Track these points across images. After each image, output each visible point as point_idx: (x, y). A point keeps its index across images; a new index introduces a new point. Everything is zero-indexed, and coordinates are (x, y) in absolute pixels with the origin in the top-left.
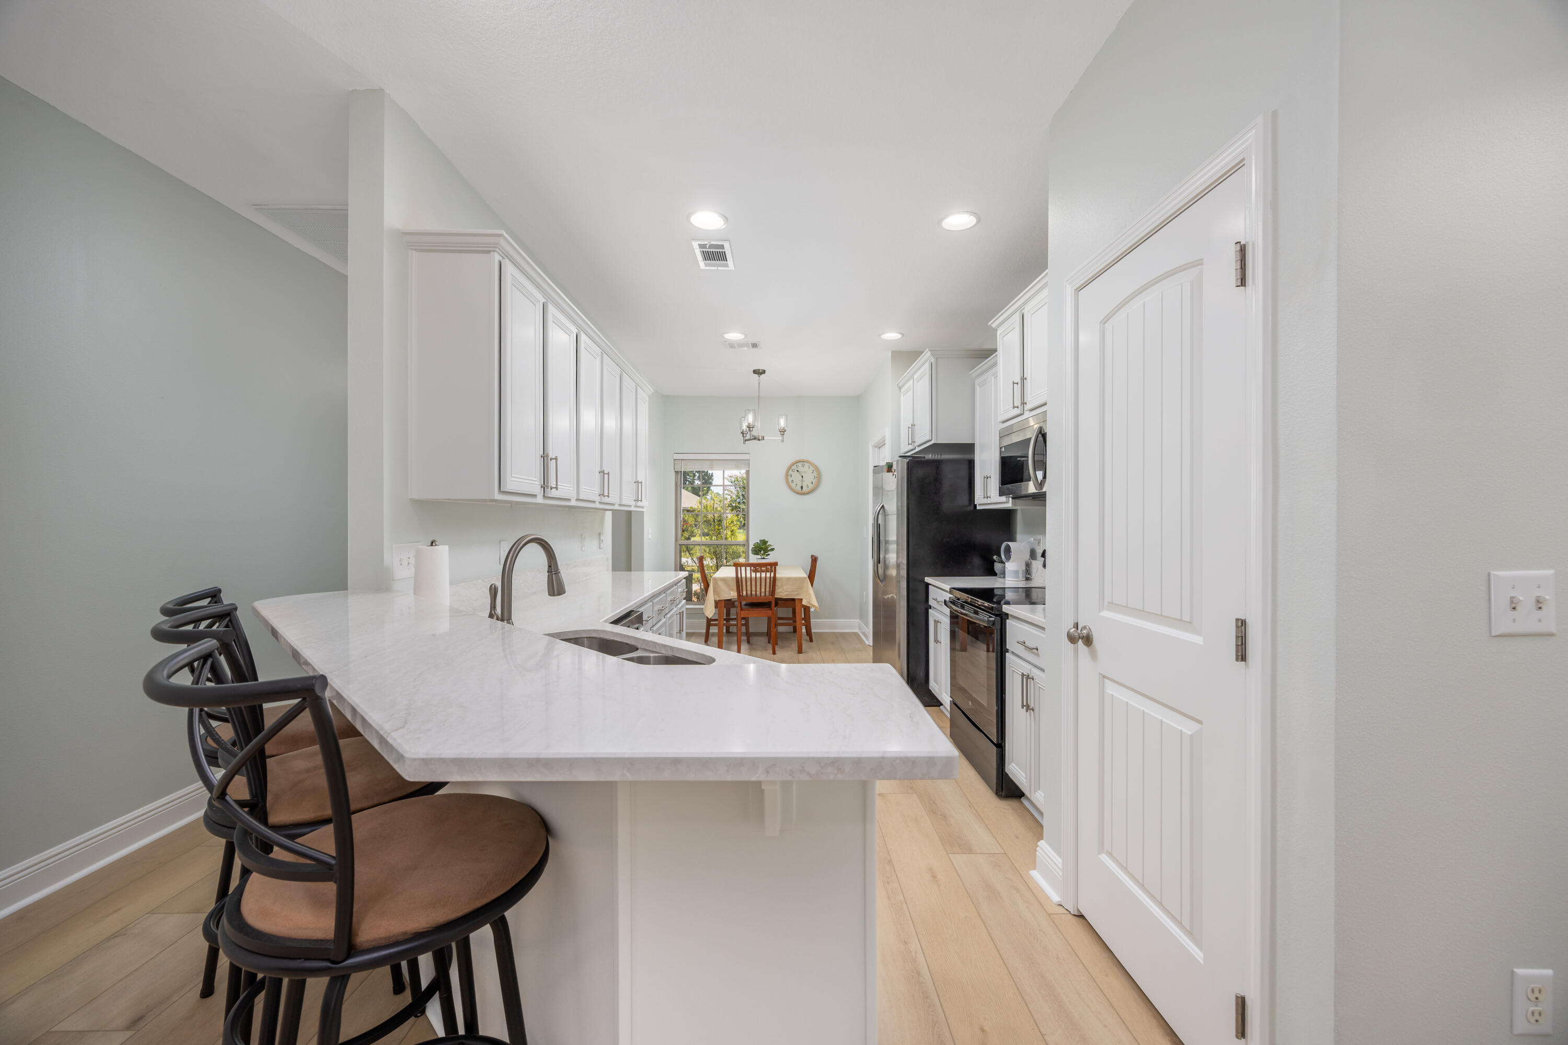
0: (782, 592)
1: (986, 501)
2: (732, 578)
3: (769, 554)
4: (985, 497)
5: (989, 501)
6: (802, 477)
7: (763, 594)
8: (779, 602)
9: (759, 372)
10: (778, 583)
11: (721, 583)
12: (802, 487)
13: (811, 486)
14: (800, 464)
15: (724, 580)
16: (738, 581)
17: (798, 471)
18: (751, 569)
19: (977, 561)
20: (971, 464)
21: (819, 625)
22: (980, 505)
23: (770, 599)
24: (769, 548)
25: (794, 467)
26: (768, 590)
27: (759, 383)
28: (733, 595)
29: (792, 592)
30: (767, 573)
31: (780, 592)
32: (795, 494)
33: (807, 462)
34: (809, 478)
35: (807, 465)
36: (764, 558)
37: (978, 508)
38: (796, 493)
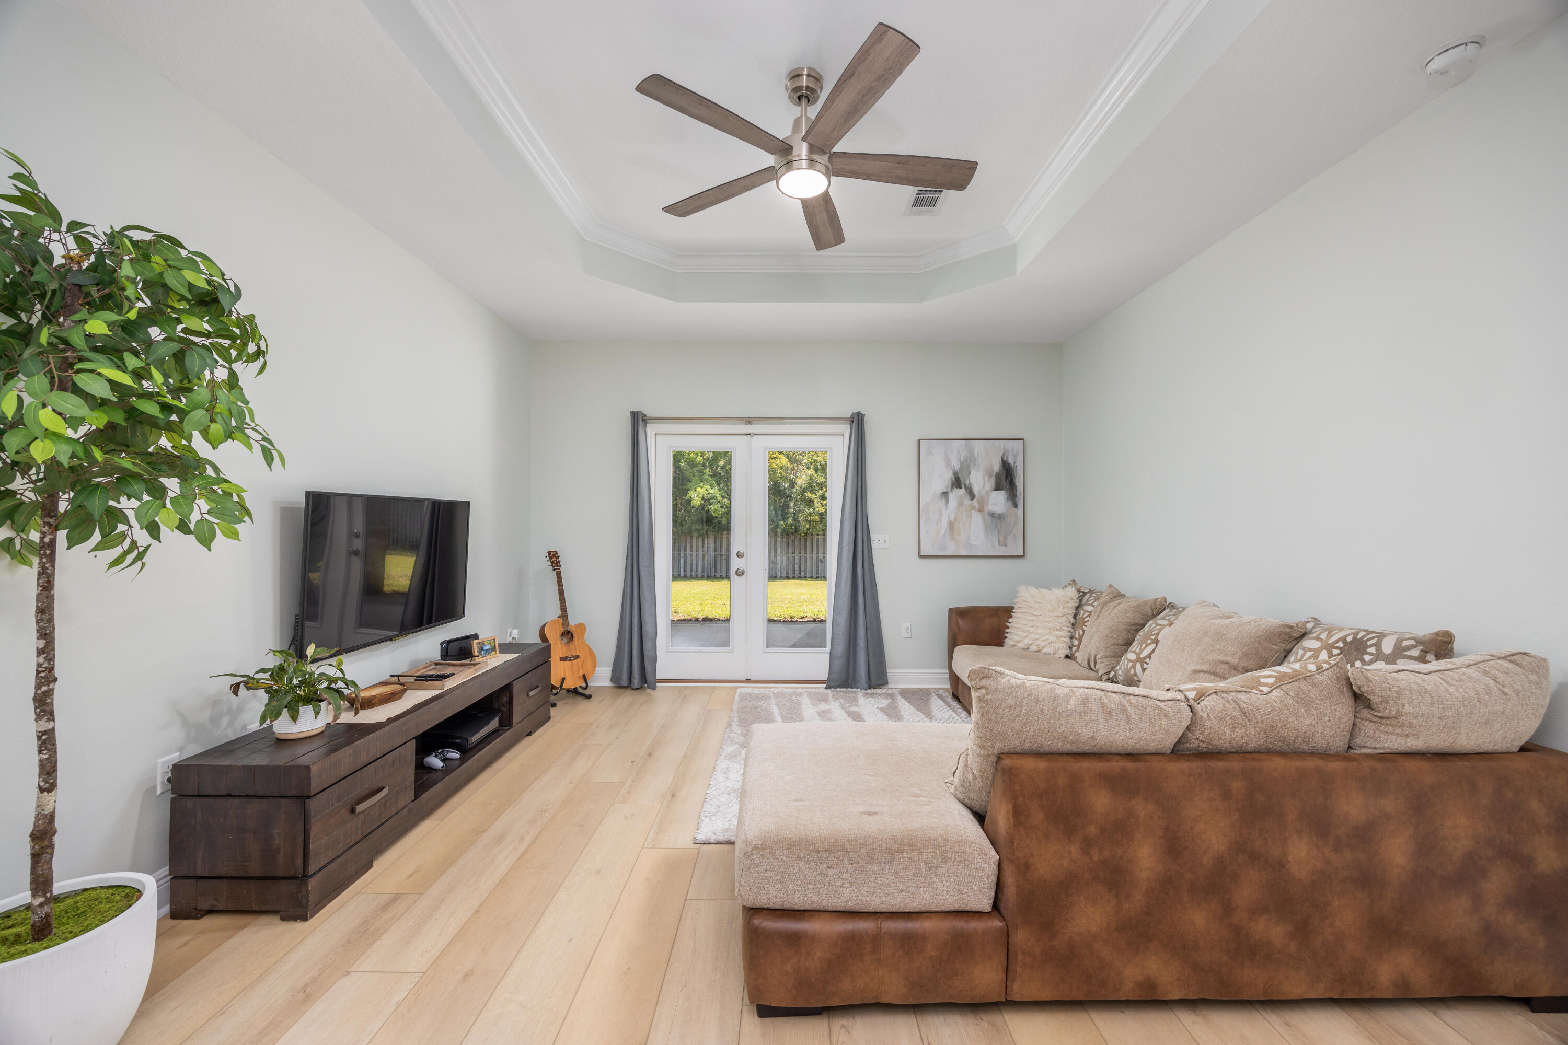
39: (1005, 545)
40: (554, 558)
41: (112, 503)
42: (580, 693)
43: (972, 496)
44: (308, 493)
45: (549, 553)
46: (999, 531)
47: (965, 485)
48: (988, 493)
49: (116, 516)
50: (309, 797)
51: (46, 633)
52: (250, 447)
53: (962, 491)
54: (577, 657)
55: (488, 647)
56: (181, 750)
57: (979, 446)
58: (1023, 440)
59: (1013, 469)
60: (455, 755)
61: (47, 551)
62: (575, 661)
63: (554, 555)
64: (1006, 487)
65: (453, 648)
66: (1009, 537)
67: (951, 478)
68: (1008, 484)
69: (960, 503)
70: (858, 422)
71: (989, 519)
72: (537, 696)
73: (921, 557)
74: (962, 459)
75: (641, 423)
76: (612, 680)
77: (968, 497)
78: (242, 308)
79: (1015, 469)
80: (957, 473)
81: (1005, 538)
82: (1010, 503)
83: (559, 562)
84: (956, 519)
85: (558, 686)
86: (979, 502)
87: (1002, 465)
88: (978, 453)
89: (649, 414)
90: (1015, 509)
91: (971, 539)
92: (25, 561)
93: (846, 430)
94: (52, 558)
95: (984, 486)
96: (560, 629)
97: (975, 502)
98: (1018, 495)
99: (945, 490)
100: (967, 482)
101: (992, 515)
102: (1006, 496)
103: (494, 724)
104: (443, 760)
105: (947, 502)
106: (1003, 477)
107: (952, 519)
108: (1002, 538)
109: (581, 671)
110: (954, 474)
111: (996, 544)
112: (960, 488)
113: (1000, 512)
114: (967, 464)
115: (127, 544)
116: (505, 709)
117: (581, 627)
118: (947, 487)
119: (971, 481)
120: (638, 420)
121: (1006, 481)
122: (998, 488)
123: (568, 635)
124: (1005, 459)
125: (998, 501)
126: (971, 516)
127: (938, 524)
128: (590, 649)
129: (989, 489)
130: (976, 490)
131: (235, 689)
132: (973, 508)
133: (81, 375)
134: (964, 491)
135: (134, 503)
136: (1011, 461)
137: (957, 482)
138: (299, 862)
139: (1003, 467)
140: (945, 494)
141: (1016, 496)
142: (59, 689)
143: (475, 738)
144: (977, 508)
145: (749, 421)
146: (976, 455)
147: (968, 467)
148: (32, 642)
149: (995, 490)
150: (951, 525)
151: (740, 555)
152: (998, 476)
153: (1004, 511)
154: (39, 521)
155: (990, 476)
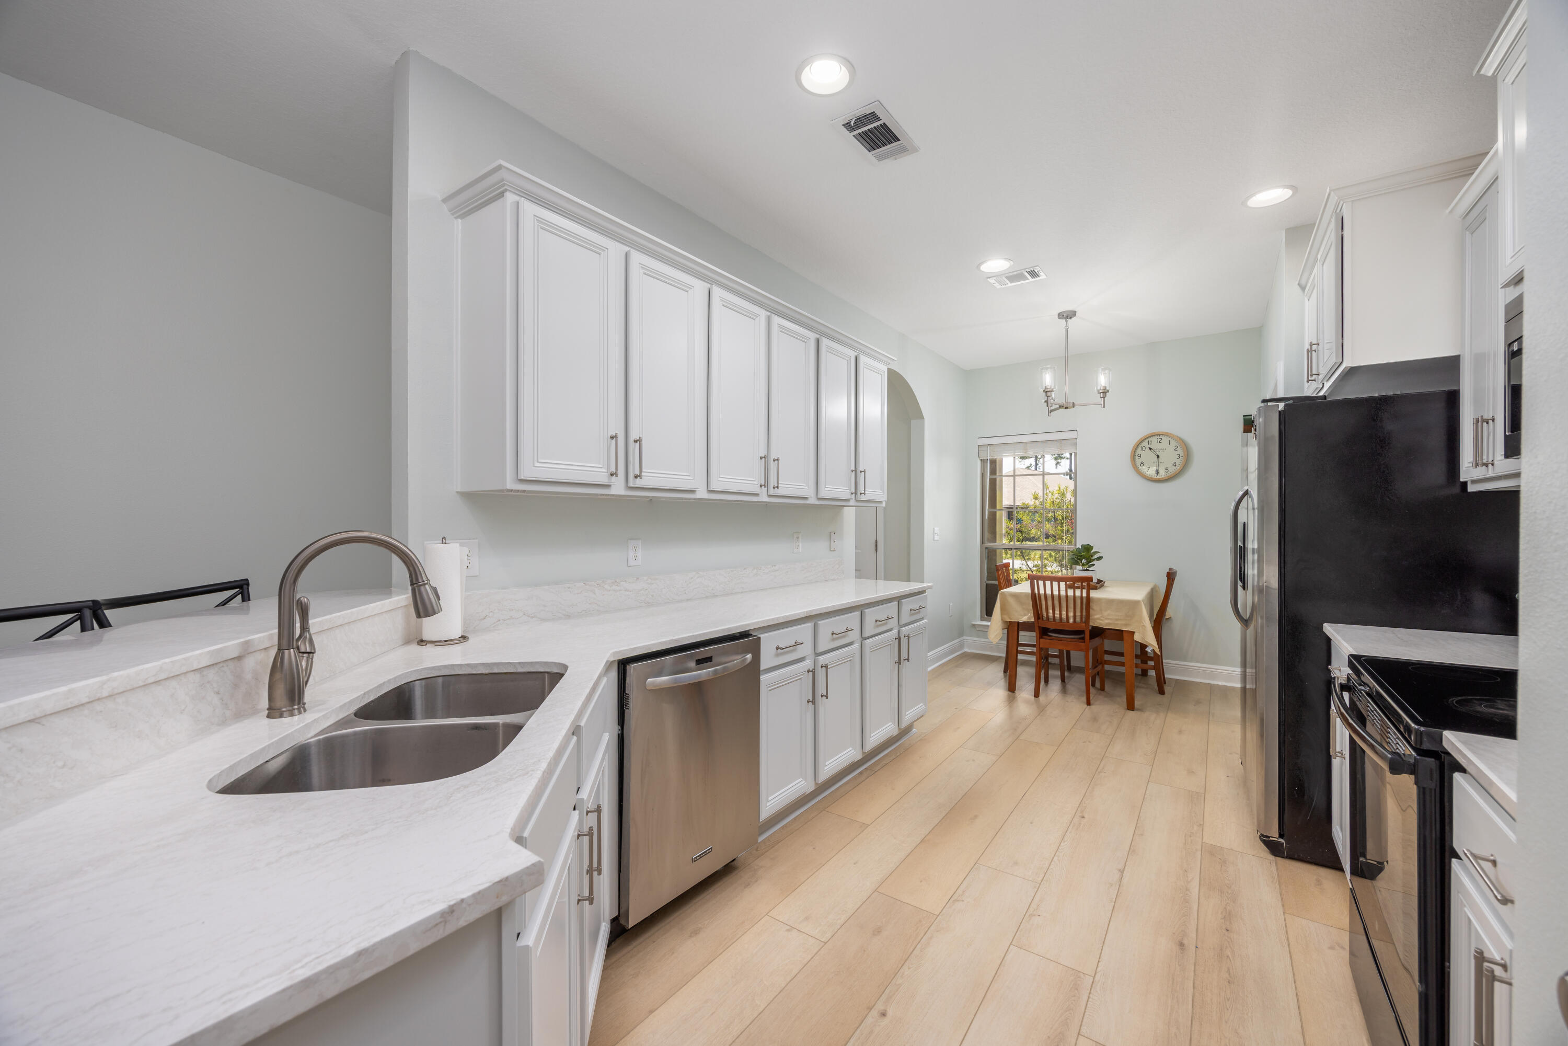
0: (1102, 619)
1: (1480, 473)
2: (1026, 594)
3: (1094, 565)
4: (1477, 465)
5: (1491, 473)
6: (1158, 456)
7: (1071, 621)
8: (1098, 632)
9: (1068, 316)
10: (1094, 606)
11: (1011, 600)
12: (1157, 472)
13: (1172, 470)
14: (1154, 439)
15: (1016, 596)
16: (1035, 599)
17: (1150, 449)
18: (1066, 584)
19: (1481, 601)
20: (1453, 399)
21: (1174, 670)
22: (1474, 482)
23: (1083, 626)
24: (1095, 557)
25: (1145, 444)
26: (1078, 613)
27: (1067, 331)
28: (1027, 616)
29: (1117, 620)
30: (1083, 590)
31: (1098, 619)
32: (1144, 481)
33: (1166, 435)
34: (1170, 457)
35: (1165, 440)
36: (1087, 570)
37: (1471, 488)
38: (1148, 479)
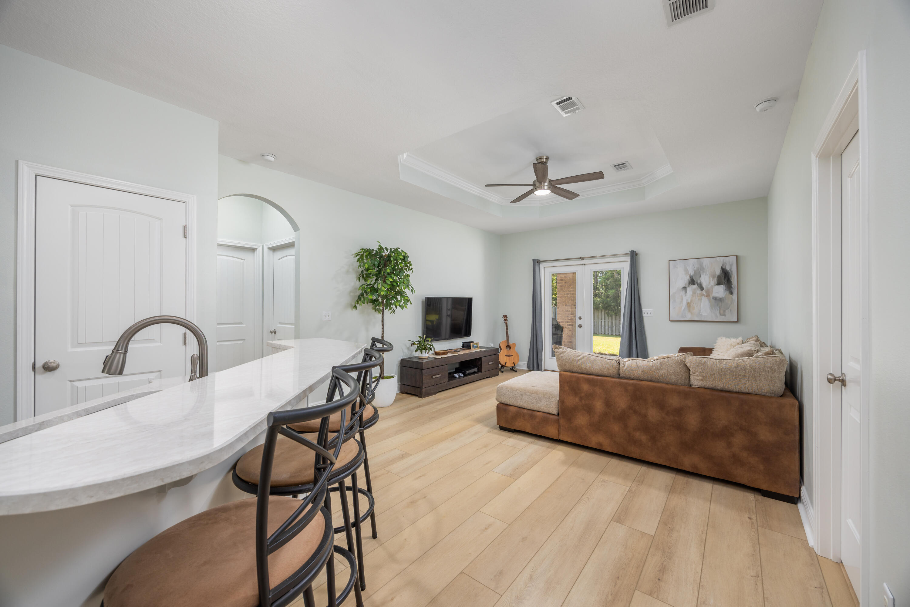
39: (724, 315)
40: (505, 318)
41: (390, 301)
42: (513, 369)
43: (702, 288)
44: (426, 297)
45: (504, 316)
46: (720, 308)
47: (697, 283)
48: (712, 287)
49: (391, 304)
50: (423, 369)
51: (383, 325)
52: (409, 290)
53: (695, 286)
54: (512, 355)
55: (476, 346)
56: (402, 357)
57: (706, 262)
58: (737, 256)
59: (729, 273)
60: (462, 375)
61: (383, 310)
62: (511, 357)
63: (505, 317)
64: (724, 283)
65: (465, 345)
66: (727, 311)
67: (689, 280)
68: (726, 282)
69: (694, 293)
70: (634, 255)
71: (713, 301)
72: (492, 365)
73: (672, 321)
74: (695, 269)
75: (536, 264)
76: (527, 367)
77: (699, 289)
78: (409, 260)
79: (730, 273)
80: (692, 277)
81: (724, 311)
82: (727, 292)
83: (507, 319)
84: (691, 301)
85: (504, 365)
86: (706, 292)
87: (721, 271)
88: (706, 265)
89: (541, 260)
90: (732, 295)
91: (701, 311)
92: (380, 313)
93: (628, 258)
94: (383, 312)
95: (709, 283)
96: (506, 345)
97: (704, 292)
98: (733, 287)
99: (685, 286)
100: (699, 281)
101: (715, 299)
102: (725, 288)
103: (476, 369)
104: (458, 376)
105: (686, 292)
106: (723, 278)
107: (689, 301)
108: (722, 312)
109: (513, 361)
110: (690, 277)
111: (718, 314)
112: (694, 284)
113: (721, 297)
114: (698, 273)
115: (393, 309)
116: (480, 366)
117: (514, 344)
118: (686, 284)
119: (701, 281)
120: (536, 263)
121: (724, 279)
122: (719, 284)
123: (508, 347)
124: (724, 267)
125: (720, 291)
126: (701, 299)
127: (680, 304)
128: (517, 353)
129: (713, 284)
130: (704, 285)
131: (412, 345)
132: (703, 295)
133: (387, 280)
134: (697, 286)
135: (393, 301)
136: (728, 268)
137: (692, 282)
138: (421, 385)
139: (723, 272)
140: (685, 288)
141: (732, 288)
142: (384, 335)
143: (468, 372)
144: (705, 295)
145: (582, 259)
146: (704, 266)
147: (700, 273)
148: (381, 327)
149: (717, 285)
150: (689, 305)
151: (580, 318)
152: (719, 277)
153: (723, 296)
154: (382, 305)
155: (713, 277)
